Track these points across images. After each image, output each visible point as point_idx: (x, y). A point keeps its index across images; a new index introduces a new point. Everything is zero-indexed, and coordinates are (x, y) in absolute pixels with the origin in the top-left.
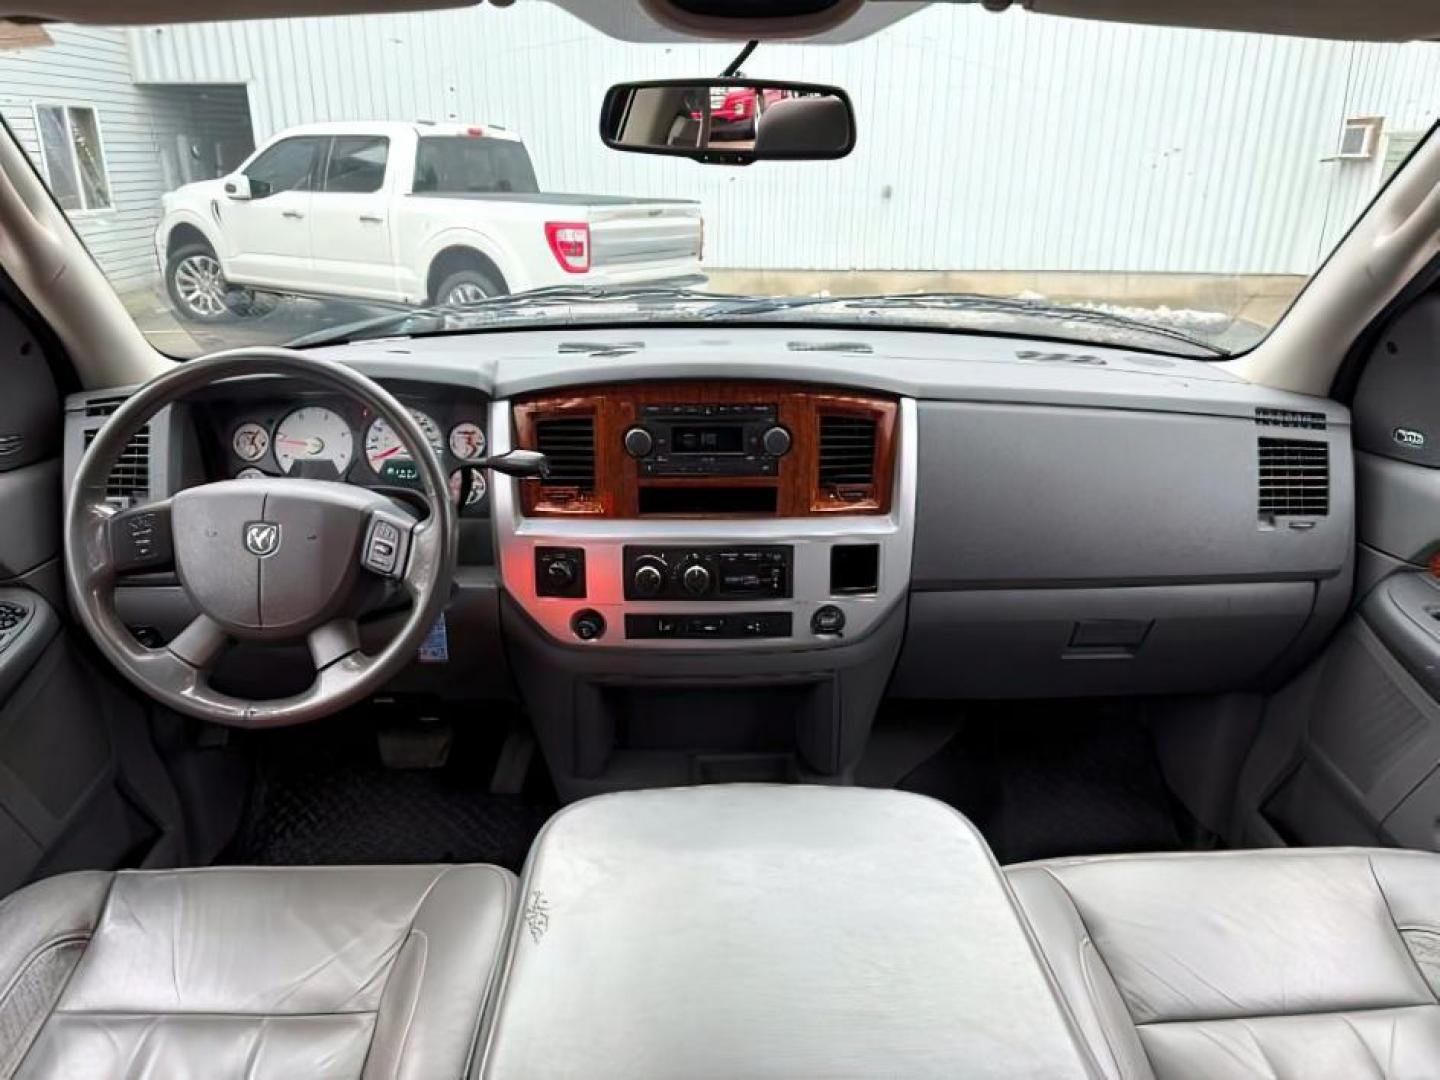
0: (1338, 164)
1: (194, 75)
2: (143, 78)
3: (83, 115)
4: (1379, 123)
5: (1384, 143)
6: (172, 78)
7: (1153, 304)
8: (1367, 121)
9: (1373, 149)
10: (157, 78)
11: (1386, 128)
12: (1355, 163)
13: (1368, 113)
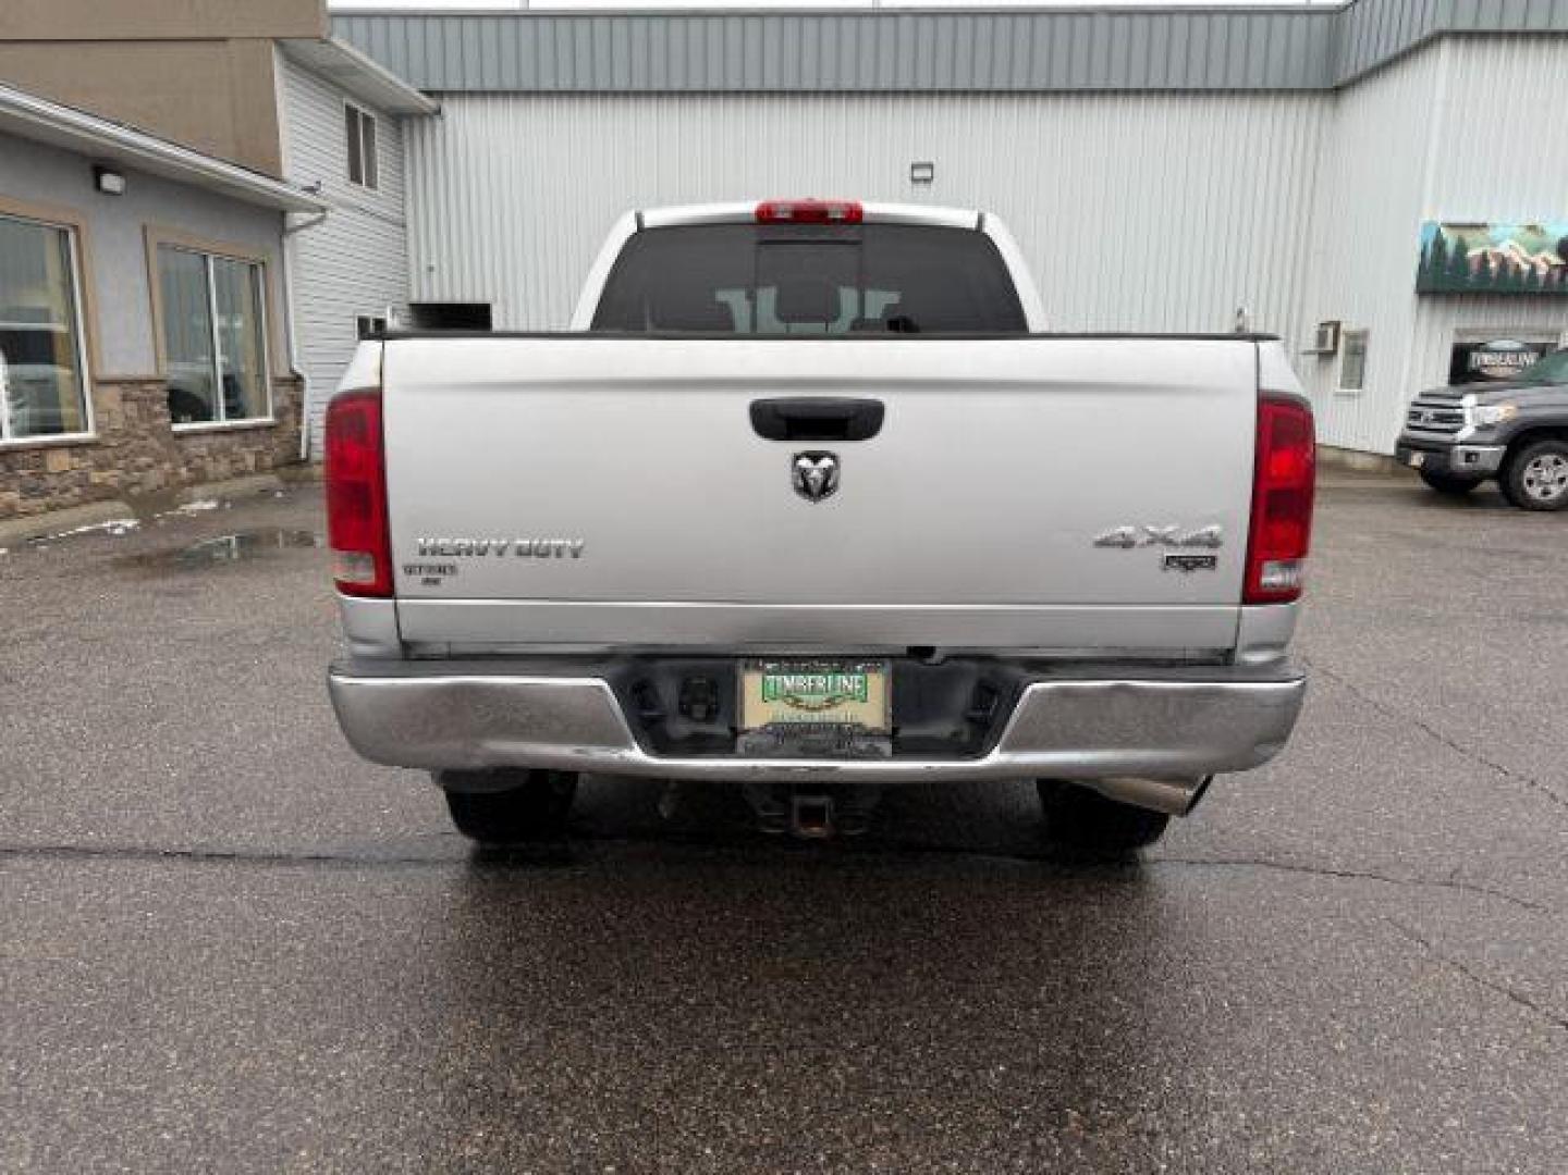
0: (1315, 358)
1: (442, 295)
2: (415, 298)
3: (379, 324)
4: (1337, 325)
5: (1342, 339)
6: (436, 299)
8: (1329, 324)
9: (1335, 343)
10: (425, 299)
11: (1343, 327)
12: (1326, 356)
13: (1330, 319)
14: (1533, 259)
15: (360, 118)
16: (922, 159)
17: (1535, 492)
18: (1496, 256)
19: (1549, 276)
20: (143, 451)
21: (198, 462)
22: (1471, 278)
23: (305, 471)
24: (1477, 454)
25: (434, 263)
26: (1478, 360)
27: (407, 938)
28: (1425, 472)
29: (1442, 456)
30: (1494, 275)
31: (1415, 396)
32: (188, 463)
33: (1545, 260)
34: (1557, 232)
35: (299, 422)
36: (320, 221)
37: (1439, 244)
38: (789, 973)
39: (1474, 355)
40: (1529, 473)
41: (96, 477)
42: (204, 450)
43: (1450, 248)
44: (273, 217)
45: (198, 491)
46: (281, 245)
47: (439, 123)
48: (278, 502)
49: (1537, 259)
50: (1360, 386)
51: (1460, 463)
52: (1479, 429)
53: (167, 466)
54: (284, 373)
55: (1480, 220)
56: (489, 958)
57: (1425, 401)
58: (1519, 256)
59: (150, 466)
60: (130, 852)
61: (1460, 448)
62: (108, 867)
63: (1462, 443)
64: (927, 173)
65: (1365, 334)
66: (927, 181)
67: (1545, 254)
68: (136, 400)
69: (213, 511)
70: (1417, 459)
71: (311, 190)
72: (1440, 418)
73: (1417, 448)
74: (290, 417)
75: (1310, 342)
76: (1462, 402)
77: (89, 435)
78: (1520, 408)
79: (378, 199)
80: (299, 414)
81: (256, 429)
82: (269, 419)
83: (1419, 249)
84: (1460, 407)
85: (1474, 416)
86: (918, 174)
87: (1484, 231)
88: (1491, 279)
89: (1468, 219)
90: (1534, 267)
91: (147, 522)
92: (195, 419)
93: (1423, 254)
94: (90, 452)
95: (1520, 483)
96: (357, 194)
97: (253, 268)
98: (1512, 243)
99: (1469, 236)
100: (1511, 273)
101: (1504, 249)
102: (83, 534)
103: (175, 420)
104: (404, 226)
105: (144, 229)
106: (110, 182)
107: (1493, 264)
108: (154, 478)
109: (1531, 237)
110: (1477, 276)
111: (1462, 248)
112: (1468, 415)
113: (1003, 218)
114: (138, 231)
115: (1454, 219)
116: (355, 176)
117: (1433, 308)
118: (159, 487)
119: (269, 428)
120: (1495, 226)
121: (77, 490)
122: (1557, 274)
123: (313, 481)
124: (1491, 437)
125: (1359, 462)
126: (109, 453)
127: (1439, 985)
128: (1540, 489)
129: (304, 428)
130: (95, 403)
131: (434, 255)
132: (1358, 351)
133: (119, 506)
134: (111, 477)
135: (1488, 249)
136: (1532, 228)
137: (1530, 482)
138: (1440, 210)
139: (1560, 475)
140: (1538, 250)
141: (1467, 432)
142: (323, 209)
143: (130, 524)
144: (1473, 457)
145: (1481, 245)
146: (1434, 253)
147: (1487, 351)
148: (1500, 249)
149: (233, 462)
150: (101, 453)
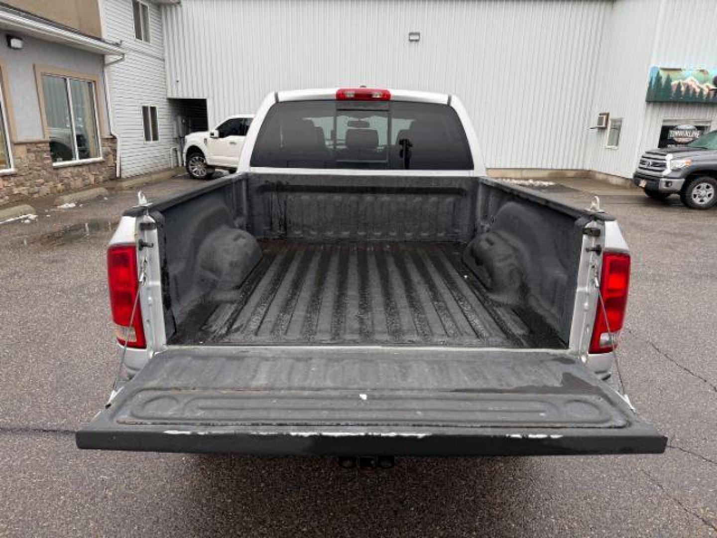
0: (596, 130)
1: (183, 95)
2: (170, 96)
3: (153, 109)
4: (608, 115)
5: (610, 122)
6: (180, 96)
7: (527, 179)
8: (604, 114)
9: (606, 124)
10: (175, 96)
11: (610, 117)
12: (602, 129)
13: (604, 111)
14: (701, 86)
15: (140, 7)
16: (414, 31)
17: (697, 201)
18: (684, 84)
19: (709, 94)
20: (39, 177)
21: (66, 181)
22: (673, 95)
23: (119, 184)
24: (671, 182)
25: (179, 79)
26: (673, 134)
27: (163, 487)
28: (646, 189)
29: (654, 183)
30: (683, 93)
31: (643, 153)
32: (61, 181)
33: (707, 87)
34: (713, 73)
35: (115, 159)
36: (121, 60)
37: (659, 78)
38: (352, 511)
39: (671, 132)
40: (695, 191)
41: (16, 191)
42: (69, 175)
43: (663, 81)
44: (99, 58)
45: (66, 198)
46: (103, 71)
47: (179, 8)
48: (105, 202)
49: (704, 86)
50: (617, 144)
51: (663, 186)
52: (673, 170)
53: (51, 183)
54: (107, 136)
55: (678, 67)
56: (204, 501)
57: (648, 156)
58: (695, 85)
59: (42, 184)
60: (26, 430)
61: (663, 180)
62: (15, 441)
63: (665, 177)
64: (417, 37)
65: (621, 121)
66: (417, 41)
67: (708, 84)
68: (34, 152)
69: (73, 208)
70: (643, 183)
71: (117, 45)
72: (654, 164)
73: (643, 178)
74: (111, 156)
75: (594, 123)
76: (666, 157)
77: (12, 170)
78: (693, 161)
79: (151, 47)
80: (115, 156)
81: (94, 163)
82: (100, 159)
83: (648, 80)
84: (665, 160)
85: (671, 164)
86: (412, 38)
87: (681, 72)
88: (681, 96)
89: (672, 66)
90: (702, 90)
91: (41, 215)
92: (64, 160)
93: (650, 83)
94: (12, 179)
95: (690, 196)
96: (140, 45)
97: (89, 83)
98: (693, 78)
99: (673, 75)
100: (691, 92)
101: (688, 81)
102: (9, 223)
103: (55, 161)
104: (164, 60)
105: (34, 66)
106: (15, 43)
107: (683, 89)
108: (45, 189)
109: (701, 75)
110: (675, 94)
111: (669, 80)
112: (668, 163)
113: (461, 99)
114: (32, 67)
115: (666, 66)
116: (138, 36)
117: (653, 108)
118: (48, 194)
119: (101, 163)
120: (685, 70)
121: (7, 198)
122: (712, 93)
123: (123, 190)
124: (678, 174)
125: (614, 181)
126: (22, 178)
127: (668, 513)
128: (699, 199)
129: (118, 162)
130: (14, 155)
131: (179, 75)
132: (617, 128)
133: (27, 207)
134: (23, 190)
135: (681, 81)
136: (702, 71)
137: (695, 196)
138: (659, 62)
139: (708, 193)
140: (704, 82)
141: (667, 172)
142: (123, 54)
143: (32, 216)
144: (669, 184)
145: (678, 79)
146: (655, 84)
147: (677, 129)
148: (686, 81)
149: (84, 180)
150: (18, 178)
